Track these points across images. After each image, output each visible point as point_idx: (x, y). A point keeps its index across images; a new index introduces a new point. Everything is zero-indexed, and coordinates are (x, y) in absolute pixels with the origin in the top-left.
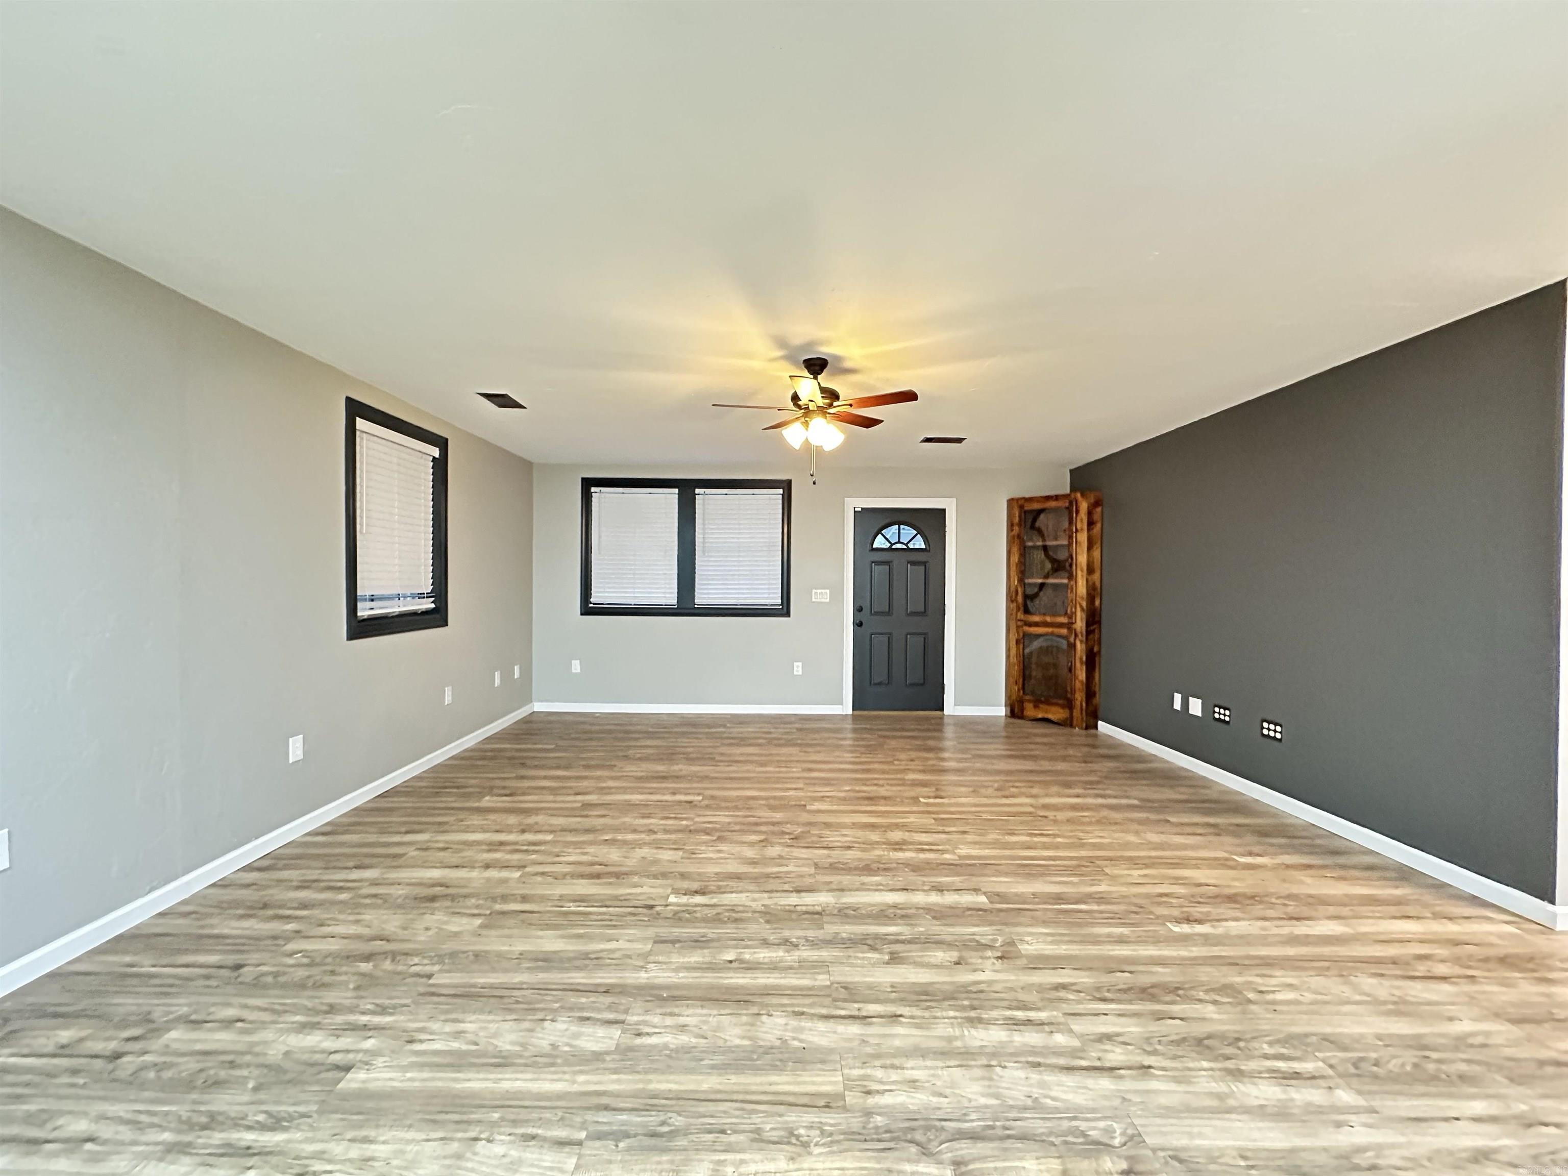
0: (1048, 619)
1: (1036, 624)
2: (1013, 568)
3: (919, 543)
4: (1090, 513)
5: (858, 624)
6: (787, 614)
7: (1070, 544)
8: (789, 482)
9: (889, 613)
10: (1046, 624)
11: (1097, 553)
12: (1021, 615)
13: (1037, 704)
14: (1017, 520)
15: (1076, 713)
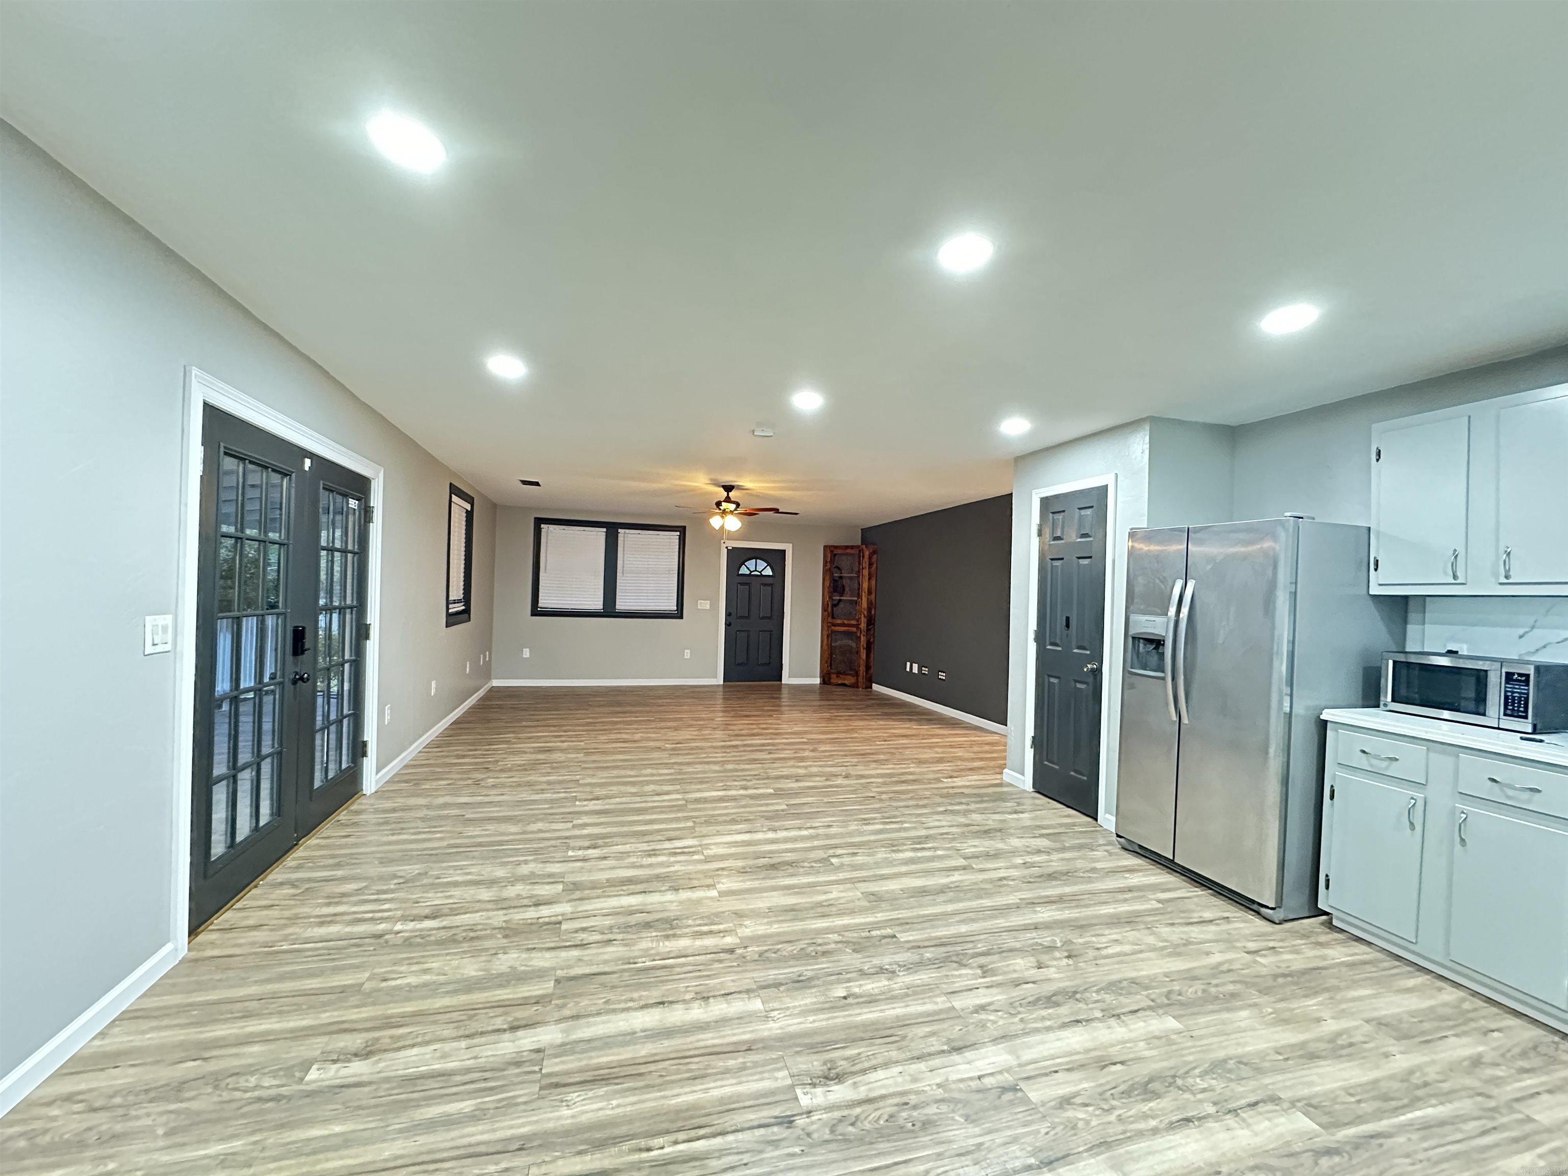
0: (846, 622)
1: (839, 625)
2: (826, 590)
3: (768, 572)
4: (870, 558)
5: (728, 624)
6: (681, 617)
7: (858, 577)
8: (684, 527)
9: (748, 617)
10: (843, 625)
11: (873, 583)
12: (830, 620)
13: (839, 674)
14: (829, 560)
15: (860, 679)
